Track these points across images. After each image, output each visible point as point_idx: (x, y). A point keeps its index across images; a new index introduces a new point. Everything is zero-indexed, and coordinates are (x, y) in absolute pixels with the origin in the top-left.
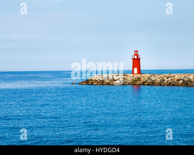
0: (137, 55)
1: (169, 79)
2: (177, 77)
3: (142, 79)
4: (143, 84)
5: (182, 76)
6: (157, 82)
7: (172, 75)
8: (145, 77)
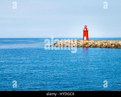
0: (86, 29)
1: (106, 44)
2: (111, 42)
3: (89, 43)
4: (90, 46)
5: (114, 42)
6: (98, 45)
7: (108, 41)
8: (91, 42)
